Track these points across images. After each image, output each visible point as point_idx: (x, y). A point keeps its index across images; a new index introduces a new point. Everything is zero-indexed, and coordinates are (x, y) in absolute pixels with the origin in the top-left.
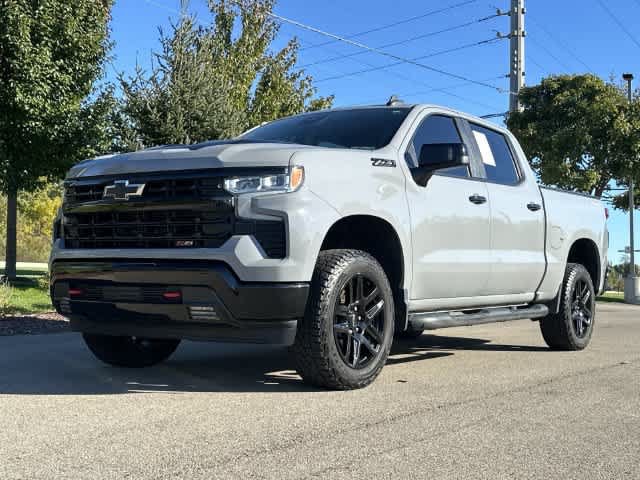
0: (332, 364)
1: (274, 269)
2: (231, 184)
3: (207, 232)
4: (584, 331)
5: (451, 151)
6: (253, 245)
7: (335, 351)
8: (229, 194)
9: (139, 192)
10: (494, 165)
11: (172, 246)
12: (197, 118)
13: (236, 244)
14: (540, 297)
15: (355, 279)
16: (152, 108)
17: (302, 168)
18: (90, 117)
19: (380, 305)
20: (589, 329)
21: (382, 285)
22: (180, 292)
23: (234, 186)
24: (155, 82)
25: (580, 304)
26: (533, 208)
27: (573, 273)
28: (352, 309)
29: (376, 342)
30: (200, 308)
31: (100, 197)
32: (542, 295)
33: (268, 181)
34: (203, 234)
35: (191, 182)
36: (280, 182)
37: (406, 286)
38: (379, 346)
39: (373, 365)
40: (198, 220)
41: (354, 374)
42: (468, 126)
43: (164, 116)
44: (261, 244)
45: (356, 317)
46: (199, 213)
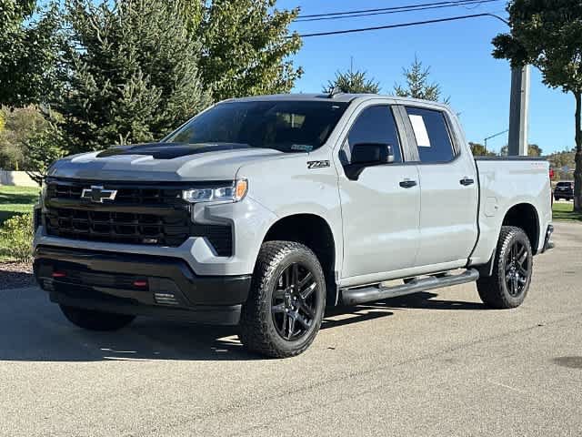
0: (270, 338)
1: (223, 265)
2: (188, 195)
3: (168, 233)
4: (519, 291)
5: (378, 151)
6: (206, 245)
7: (273, 328)
8: (186, 203)
9: (112, 197)
10: (429, 145)
11: (139, 242)
12: (149, 49)
13: (192, 244)
14: (473, 263)
15: (291, 267)
16: (103, 38)
17: (246, 180)
18: (36, 43)
19: (313, 287)
20: (525, 288)
21: (314, 270)
22: (147, 281)
23: (191, 196)
24: (105, 9)
25: (516, 265)
26: (465, 182)
27: (509, 238)
28: (288, 291)
29: (309, 318)
30: (162, 295)
31: (78, 197)
32: (475, 260)
33: (218, 192)
34: (165, 234)
35: (156, 192)
36: (228, 194)
37: (337, 268)
38: (311, 321)
39: (306, 336)
40: (161, 223)
41: (289, 345)
42: (403, 111)
43: (116, 47)
44: (213, 245)
45: (292, 298)
46: (161, 218)
